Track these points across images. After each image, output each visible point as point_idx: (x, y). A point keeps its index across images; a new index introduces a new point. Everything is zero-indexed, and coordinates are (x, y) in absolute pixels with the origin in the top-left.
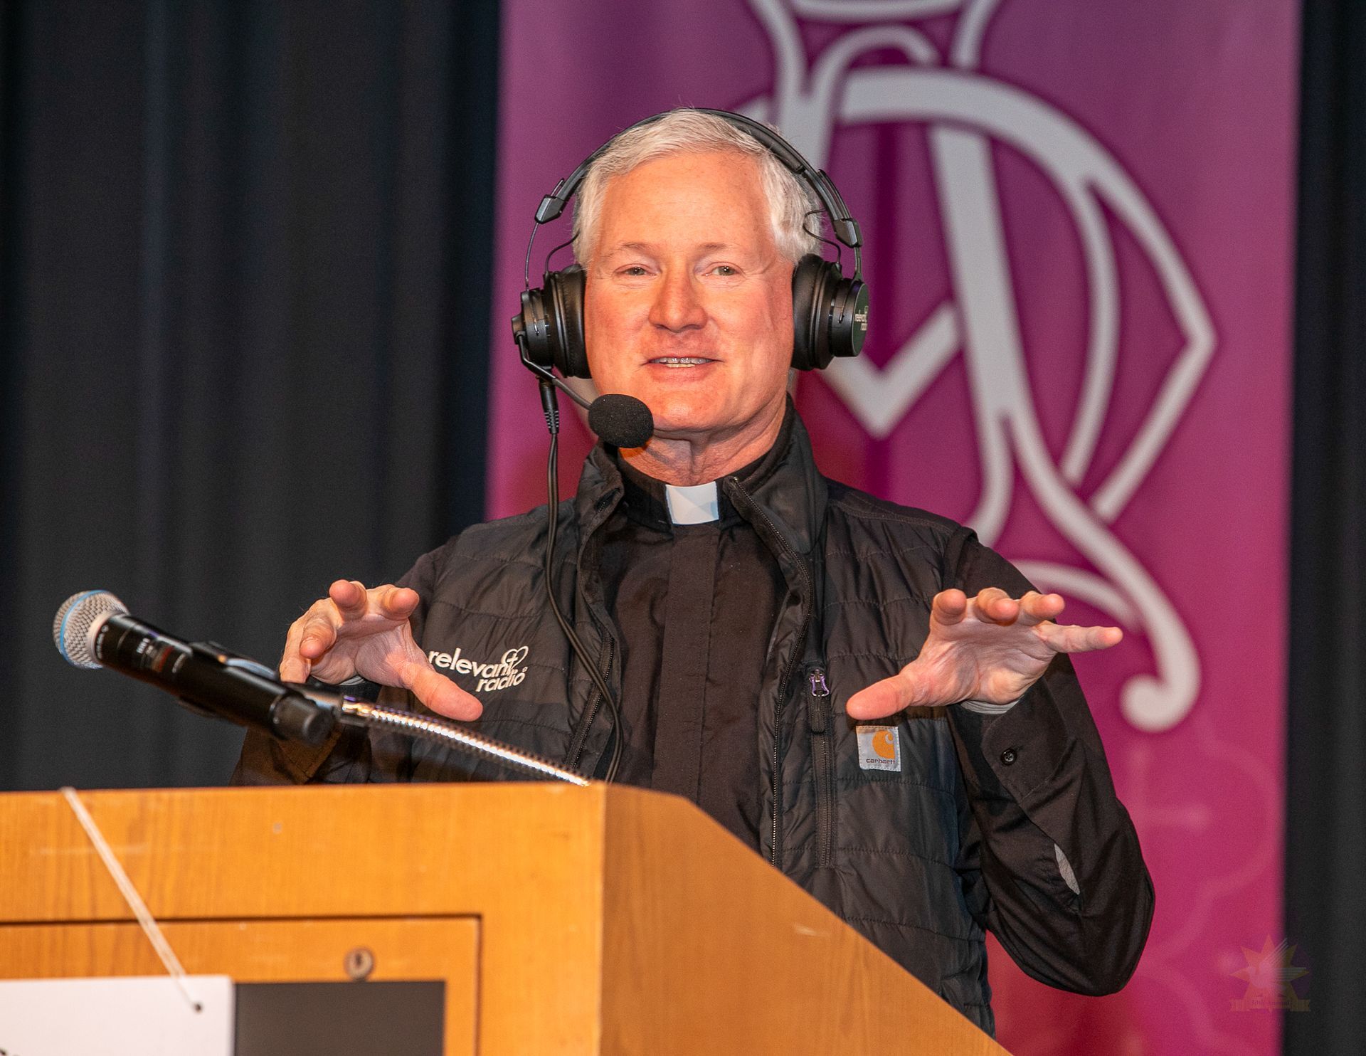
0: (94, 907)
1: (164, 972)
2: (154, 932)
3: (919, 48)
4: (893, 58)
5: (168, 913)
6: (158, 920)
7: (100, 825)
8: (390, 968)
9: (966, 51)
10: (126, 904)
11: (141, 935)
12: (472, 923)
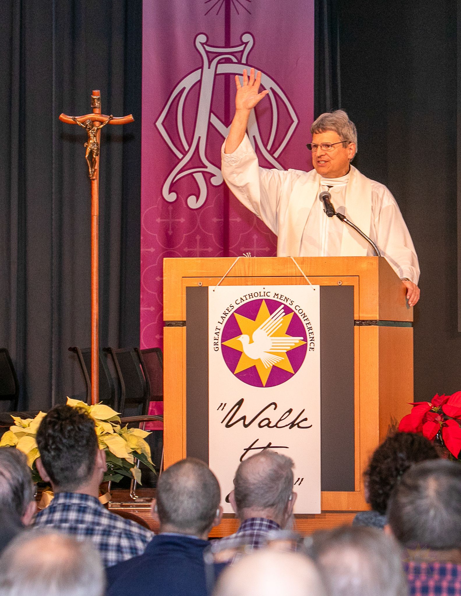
0: (296, 275)
1: (309, 284)
2: (306, 277)
3: (235, 60)
4: (228, 61)
5: (308, 275)
6: (307, 276)
7: (297, 262)
8: (345, 284)
9: (244, 61)
10: (301, 274)
11: (304, 278)
12: (358, 277)
